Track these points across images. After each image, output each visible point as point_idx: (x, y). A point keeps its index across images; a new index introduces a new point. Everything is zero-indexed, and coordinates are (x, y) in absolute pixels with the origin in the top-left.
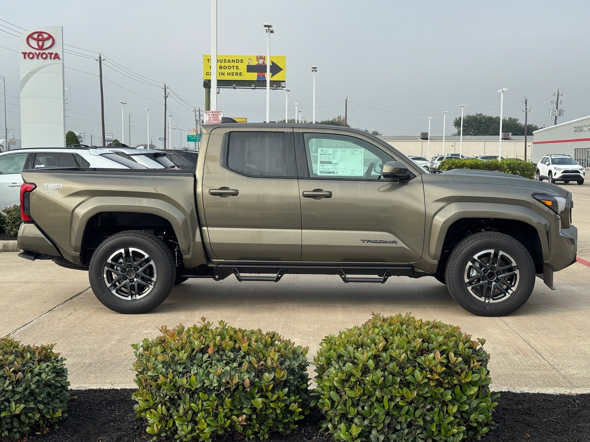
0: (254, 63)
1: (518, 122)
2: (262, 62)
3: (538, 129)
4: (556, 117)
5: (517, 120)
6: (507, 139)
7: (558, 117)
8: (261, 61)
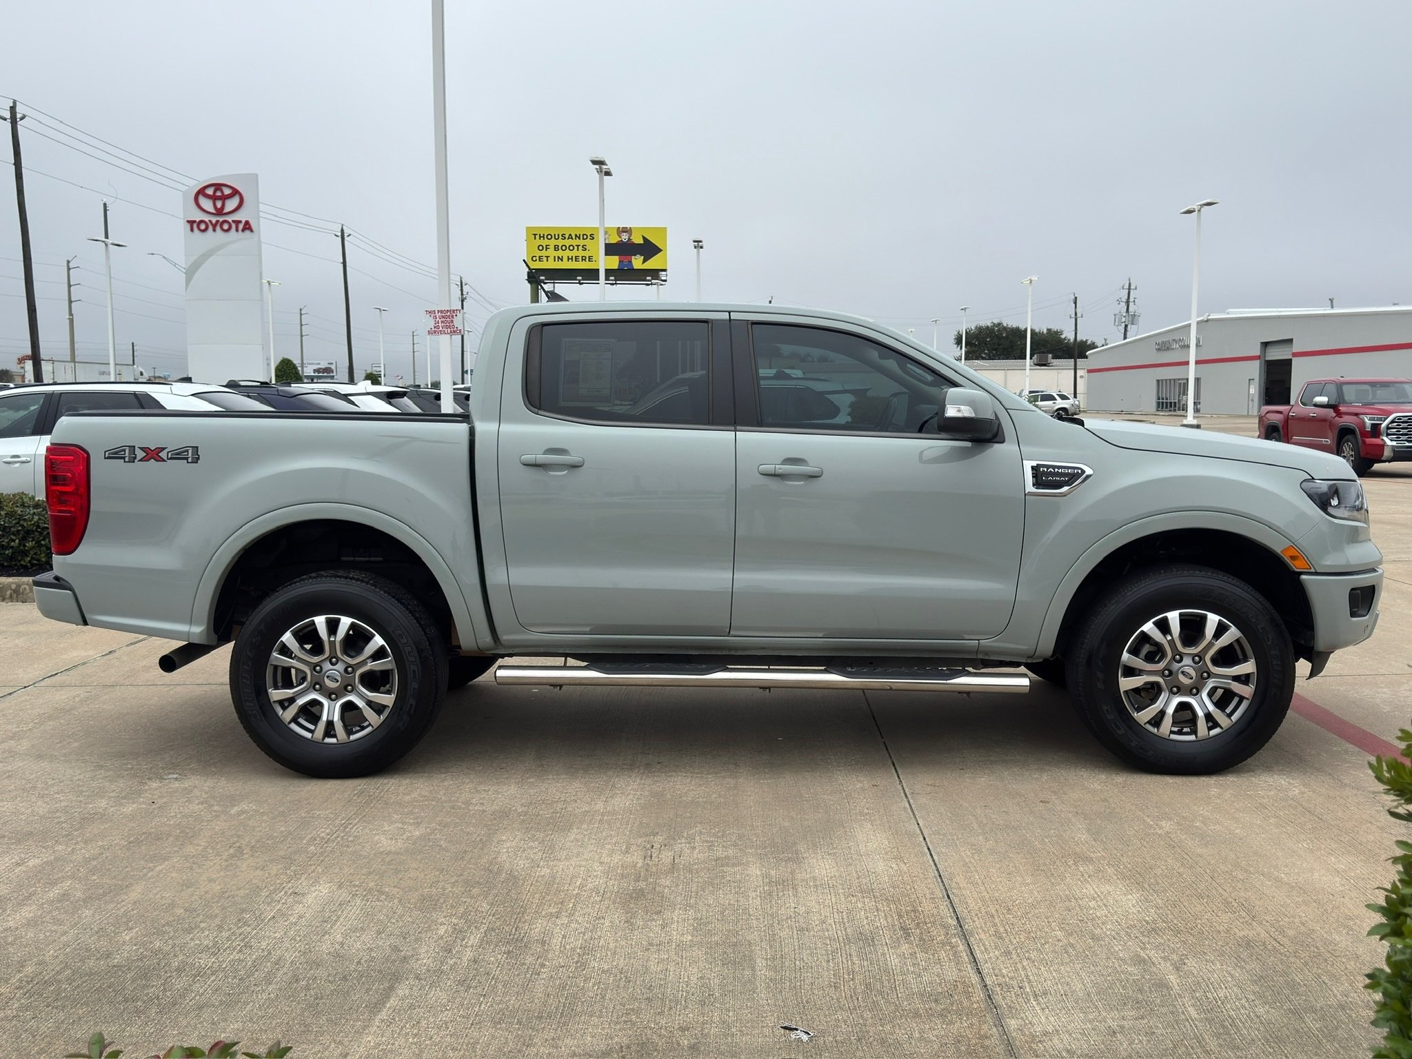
0: (614, 239)
1: (1063, 337)
2: (627, 237)
3: (1097, 347)
4: (1126, 326)
5: (1061, 333)
6: (1045, 365)
7: (1129, 326)
8: (625, 237)
